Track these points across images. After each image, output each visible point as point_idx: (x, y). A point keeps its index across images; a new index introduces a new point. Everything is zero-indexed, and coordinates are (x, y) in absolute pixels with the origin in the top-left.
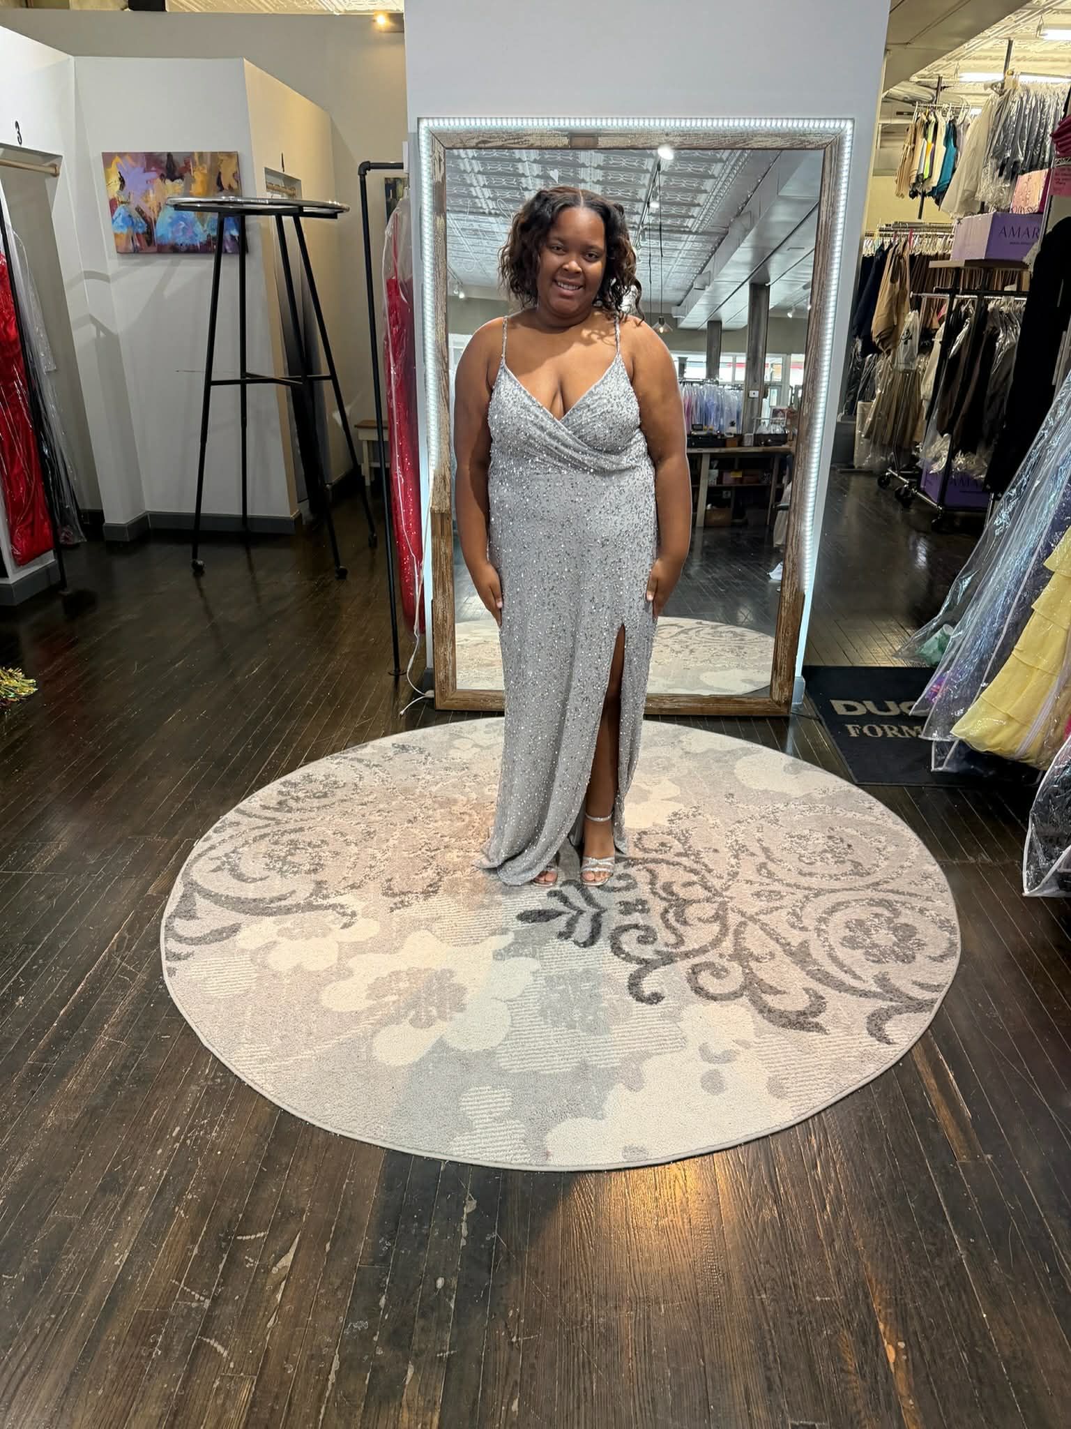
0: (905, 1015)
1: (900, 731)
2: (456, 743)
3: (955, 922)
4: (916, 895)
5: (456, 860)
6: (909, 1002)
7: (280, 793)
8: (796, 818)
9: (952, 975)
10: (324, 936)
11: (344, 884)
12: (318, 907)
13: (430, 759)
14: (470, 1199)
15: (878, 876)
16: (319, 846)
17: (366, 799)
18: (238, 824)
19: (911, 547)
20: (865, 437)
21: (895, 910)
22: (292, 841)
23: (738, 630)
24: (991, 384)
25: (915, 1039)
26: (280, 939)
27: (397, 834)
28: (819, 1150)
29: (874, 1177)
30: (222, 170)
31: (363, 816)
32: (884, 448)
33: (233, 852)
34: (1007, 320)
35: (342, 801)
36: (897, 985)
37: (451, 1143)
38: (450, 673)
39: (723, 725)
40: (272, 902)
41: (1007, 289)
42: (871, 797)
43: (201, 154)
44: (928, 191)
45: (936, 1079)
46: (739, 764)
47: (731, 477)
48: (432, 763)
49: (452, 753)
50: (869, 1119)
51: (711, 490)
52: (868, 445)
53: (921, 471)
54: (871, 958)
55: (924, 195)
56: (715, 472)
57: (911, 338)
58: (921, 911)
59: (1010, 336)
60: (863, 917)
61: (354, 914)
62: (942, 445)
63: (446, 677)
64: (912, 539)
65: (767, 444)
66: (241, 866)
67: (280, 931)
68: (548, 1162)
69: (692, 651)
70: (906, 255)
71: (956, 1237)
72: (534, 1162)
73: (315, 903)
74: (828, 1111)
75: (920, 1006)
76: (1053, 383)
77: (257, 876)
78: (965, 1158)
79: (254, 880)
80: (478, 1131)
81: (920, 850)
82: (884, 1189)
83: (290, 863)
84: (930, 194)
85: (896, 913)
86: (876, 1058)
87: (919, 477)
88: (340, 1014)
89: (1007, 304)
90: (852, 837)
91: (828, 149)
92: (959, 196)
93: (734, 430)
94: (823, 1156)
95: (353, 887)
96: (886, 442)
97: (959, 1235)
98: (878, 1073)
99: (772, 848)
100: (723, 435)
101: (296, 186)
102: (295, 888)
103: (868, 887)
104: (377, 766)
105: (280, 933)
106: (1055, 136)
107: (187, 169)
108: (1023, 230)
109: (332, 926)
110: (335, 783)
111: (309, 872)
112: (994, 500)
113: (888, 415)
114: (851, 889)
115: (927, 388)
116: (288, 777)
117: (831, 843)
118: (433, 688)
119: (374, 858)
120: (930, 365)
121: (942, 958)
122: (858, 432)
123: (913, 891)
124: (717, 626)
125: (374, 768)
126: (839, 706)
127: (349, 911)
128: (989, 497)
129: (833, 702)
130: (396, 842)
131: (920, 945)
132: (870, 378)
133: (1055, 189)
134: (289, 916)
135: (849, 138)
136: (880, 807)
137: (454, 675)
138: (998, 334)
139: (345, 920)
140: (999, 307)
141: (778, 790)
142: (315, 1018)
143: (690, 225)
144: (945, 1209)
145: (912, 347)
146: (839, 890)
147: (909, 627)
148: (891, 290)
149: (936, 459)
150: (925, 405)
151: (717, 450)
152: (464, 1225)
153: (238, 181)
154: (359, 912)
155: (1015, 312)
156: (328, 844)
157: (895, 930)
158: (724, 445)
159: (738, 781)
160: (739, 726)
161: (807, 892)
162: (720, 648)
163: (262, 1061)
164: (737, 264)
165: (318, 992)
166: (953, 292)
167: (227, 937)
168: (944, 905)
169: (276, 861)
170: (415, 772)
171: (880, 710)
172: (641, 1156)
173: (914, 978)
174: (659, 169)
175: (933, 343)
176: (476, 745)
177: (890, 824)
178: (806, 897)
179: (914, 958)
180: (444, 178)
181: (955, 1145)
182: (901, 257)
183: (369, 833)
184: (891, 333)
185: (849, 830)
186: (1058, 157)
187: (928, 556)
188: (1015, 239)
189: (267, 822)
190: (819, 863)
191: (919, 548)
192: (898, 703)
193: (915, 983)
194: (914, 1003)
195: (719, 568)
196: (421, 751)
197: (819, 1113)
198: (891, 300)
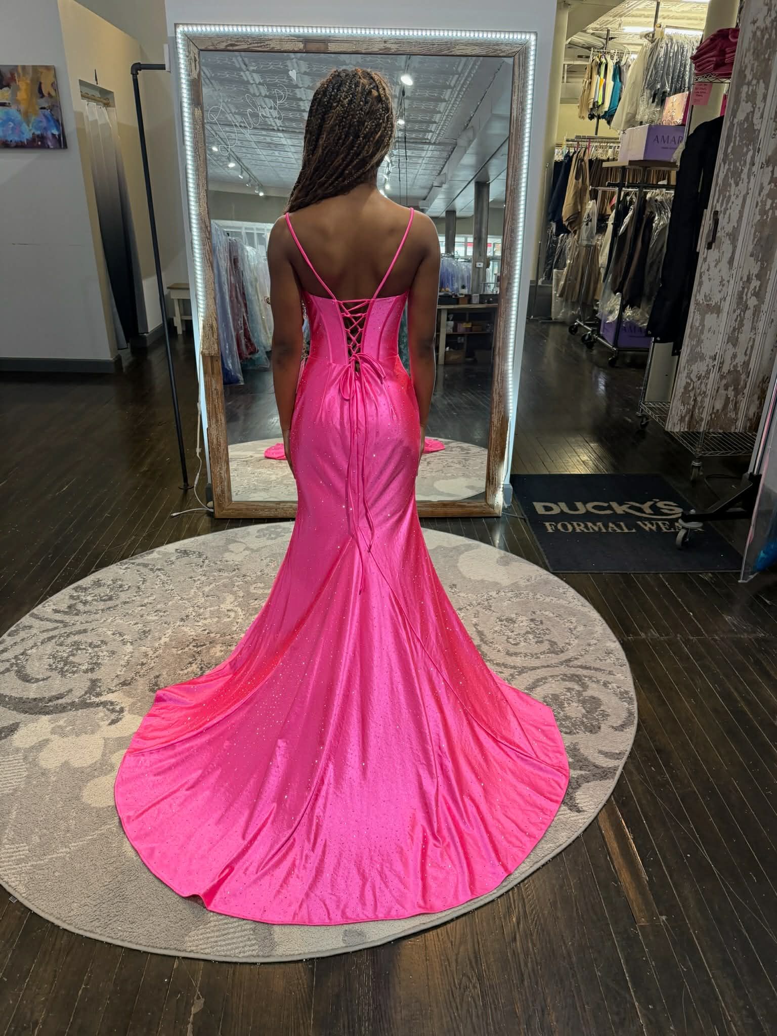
0: (591, 784)
1: (586, 527)
2: (232, 547)
3: (633, 693)
4: (601, 670)
5: (219, 654)
6: (596, 771)
7: (72, 597)
8: (505, 604)
9: (631, 742)
10: (93, 732)
11: (116, 681)
12: (91, 705)
13: (207, 561)
14: (198, 998)
15: (570, 654)
16: (98, 646)
17: (146, 601)
18: (30, 627)
19: (594, 379)
20: (561, 296)
21: (583, 684)
22: (75, 642)
23: (465, 445)
24: (650, 255)
25: (600, 806)
26: (53, 737)
27: (170, 631)
28: (518, 923)
29: (566, 947)
30: (42, 81)
31: (142, 616)
32: (573, 305)
33: (22, 654)
34: (661, 206)
35: (125, 603)
36: (586, 754)
37: (187, 938)
38: (226, 489)
39: (449, 525)
40: (50, 701)
41: (660, 183)
42: (564, 584)
43: (24, 67)
44: (601, 115)
45: (618, 843)
46: (462, 558)
47: (463, 327)
48: (208, 566)
49: (227, 556)
50: (561, 887)
51: (448, 336)
52: (562, 302)
53: (600, 321)
54: (564, 730)
55: (599, 117)
56: (451, 323)
57: (591, 221)
58: (605, 684)
59: (663, 218)
60: (557, 693)
61: (122, 710)
62: (615, 301)
63: (223, 492)
64: (595, 372)
65: (489, 302)
66: (28, 667)
67: (53, 729)
68: (274, 953)
69: (429, 463)
70: (586, 159)
71: (636, 1004)
72: (261, 953)
73: (88, 701)
74: (526, 882)
75: (604, 774)
76: (697, 251)
77: (40, 676)
78: (643, 922)
79: (37, 680)
80: (212, 924)
81: (604, 629)
82: (574, 959)
83: (72, 663)
84: (603, 117)
85: (585, 687)
86: (568, 827)
87: (599, 326)
88: (98, 810)
89: (661, 195)
90: (549, 619)
91: (517, 57)
92: (624, 117)
93: (465, 291)
94: (521, 926)
95: (124, 684)
96: (574, 299)
97: (639, 1003)
98: (570, 841)
99: (486, 632)
100: (456, 296)
101: (109, 97)
102: (71, 687)
103: (562, 664)
104: (159, 570)
105: (53, 732)
106: (694, 58)
107: (13, 78)
108: (671, 138)
109: (102, 723)
110: (121, 586)
111: (86, 671)
112: (654, 342)
113: (576, 279)
114: (548, 666)
115: (603, 259)
116: (79, 583)
117: (533, 625)
118: (211, 499)
119: (146, 655)
120: (605, 241)
121: (622, 727)
122: (554, 292)
123: (598, 666)
124: (449, 442)
125: (157, 572)
126: (539, 507)
127: (118, 708)
128: (651, 340)
129: (535, 504)
130: (167, 640)
131: (605, 715)
132: (562, 252)
133: (695, 101)
134: (64, 714)
135: (533, 48)
136: (572, 592)
137: (230, 490)
138: (654, 217)
139: (113, 716)
140: (654, 197)
141: (491, 580)
142: (74, 814)
143: (429, 138)
144: (627, 975)
145: (592, 228)
146: (538, 668)
147: (591, 442)
148: (575, 186)
149: (611, 312)
150: (603, 271)
151: (452, 307)
152: (190, 1027)
153: (56, 90)
154: (127, 709)
155: (666, 200)
156: (106, 644)
157: (583, 702)
158: (458, 303)
159: (460, 573)
160: (462, 526)
161: (513, 670)
162: (451, 460)
163: (19, 862)
164: (465, 167)
165: (80, 790)
166: (621, 186)
167: (6, 737)
168: (623, 678)
169: (58, 661)
170: (192, 574)
171: (570, 509)
172: (358, 940)
173: (600, 748)
174: (404, 94)
175: (606, 226)
176: (247, 549)
177: (580, 608)
178: (512, 675)
179: (599, 728)
180: (199, 75)
181: (636, 909)
182: (582, 160)
183: (144, 632)
184: (577, 218)
185: (547, 613)
186: (696, 75)
187: (606, 386)
188: (666, 145)
189: (56, 625)
190: (523, 644)
191: (600, 380)
192: (585, 503)
193: (600, 752)
194: (599, 771)
195: (454, 396)
196: (200, 555)
197: (519, 883)
198: (575, 194)
